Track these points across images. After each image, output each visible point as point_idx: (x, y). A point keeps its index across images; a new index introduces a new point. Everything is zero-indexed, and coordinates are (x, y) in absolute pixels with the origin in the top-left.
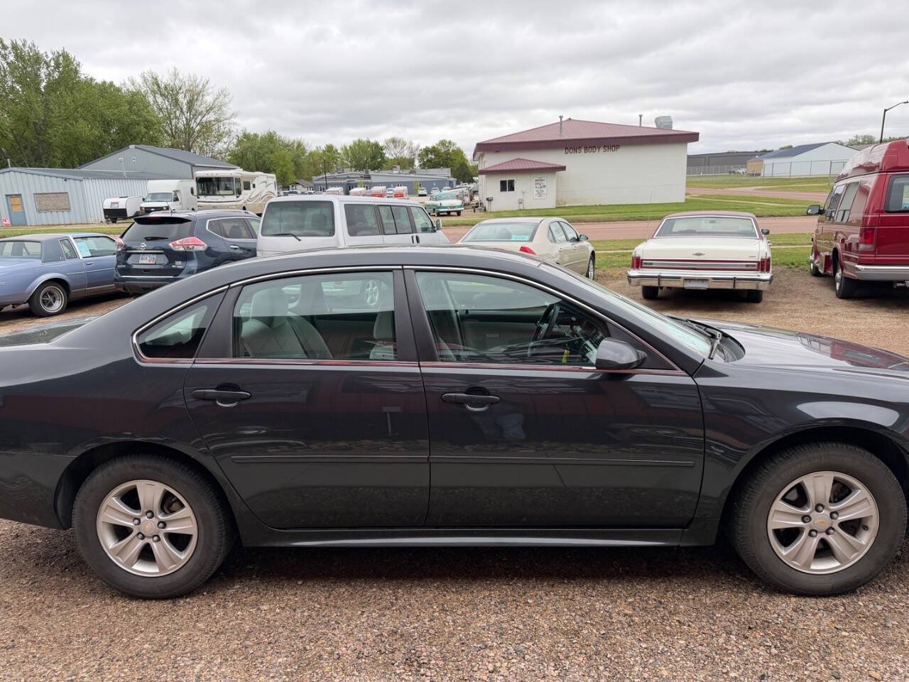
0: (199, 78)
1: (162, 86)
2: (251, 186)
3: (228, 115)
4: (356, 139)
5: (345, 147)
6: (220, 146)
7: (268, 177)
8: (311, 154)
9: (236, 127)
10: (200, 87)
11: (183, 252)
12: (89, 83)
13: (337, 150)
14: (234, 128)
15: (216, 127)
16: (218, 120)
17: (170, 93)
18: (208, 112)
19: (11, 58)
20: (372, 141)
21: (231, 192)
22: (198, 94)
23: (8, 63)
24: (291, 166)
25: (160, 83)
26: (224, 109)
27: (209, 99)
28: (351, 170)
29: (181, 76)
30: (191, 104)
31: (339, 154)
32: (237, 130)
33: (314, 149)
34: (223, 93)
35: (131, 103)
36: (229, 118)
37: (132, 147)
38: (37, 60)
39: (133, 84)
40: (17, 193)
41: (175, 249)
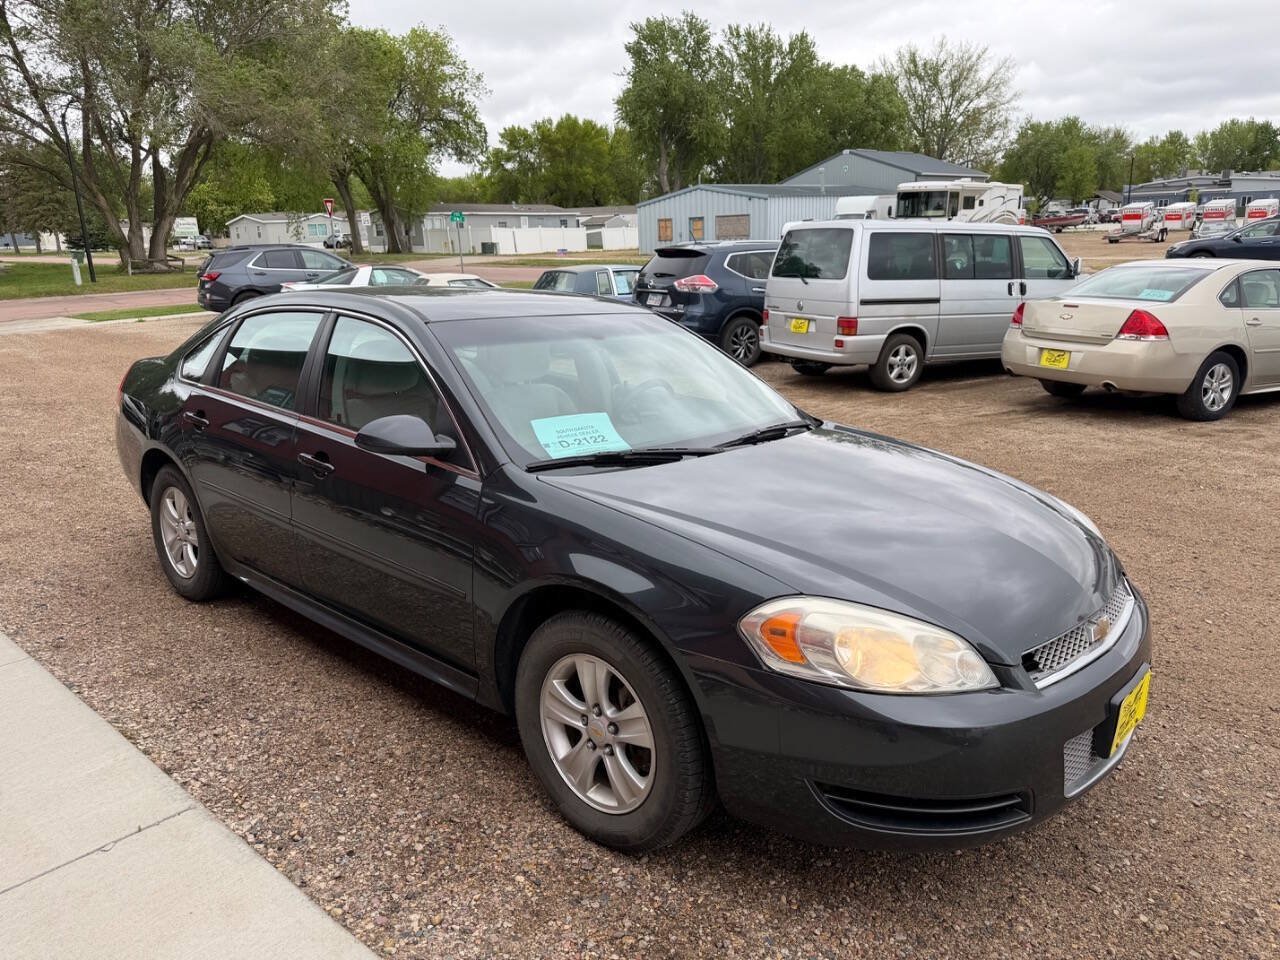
0: (974, 46)
1: (920, 63)
2: (977, 203)
3: (1008, 97)
4: (1227, 120)
5: (1204, 134)
6: (988, 144)
7: (1008, 189)
8: (1138, 148)
9: (1016, 114)
10: (974, 59)
11: (686, 293)
12: (824, 70)
13: (1186, 140)
14: (1013, 117)
15: (987, 116)
16: (991, 106)
17: (927, 73)
18: (978, 95)
19: (743, 48)
20: (1260, 120)
21: (941, 213)
22: (970, 70)
23: (739, 55)
24: (1092, 170)
25: (918, 59)
26: (1003, 89)
27: (984, 74)
28: (1201, 173)
29: (949, 47)
30: (955, 85)
31: (1190, 147)
32: (1018, 119)
33: (1142, 140)
34: (1005, 64)
35: (869, 92)
36: (1008, 102)
37: (846, 152)
38: (769, 47)
39: (884, 65)
40: (699, 216)
41: (679, 289)
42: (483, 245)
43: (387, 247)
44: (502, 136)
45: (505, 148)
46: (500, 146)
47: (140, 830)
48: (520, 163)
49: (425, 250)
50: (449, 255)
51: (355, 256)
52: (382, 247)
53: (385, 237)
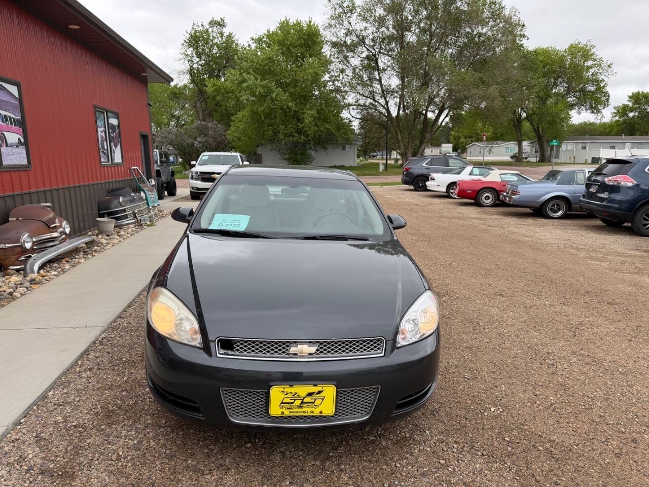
11: (611, 185)
41: (607, 183)
42: (593, 159)
43: (538, 159)
44: (630, 97)
45: (631, 104)
46: (628, 103)
47: (86, 327)
48: (639, 113)
49: (559, 161)
50: (571, 164)
51: (517, 163)
52: (535, 159)
53: (538, 154)
